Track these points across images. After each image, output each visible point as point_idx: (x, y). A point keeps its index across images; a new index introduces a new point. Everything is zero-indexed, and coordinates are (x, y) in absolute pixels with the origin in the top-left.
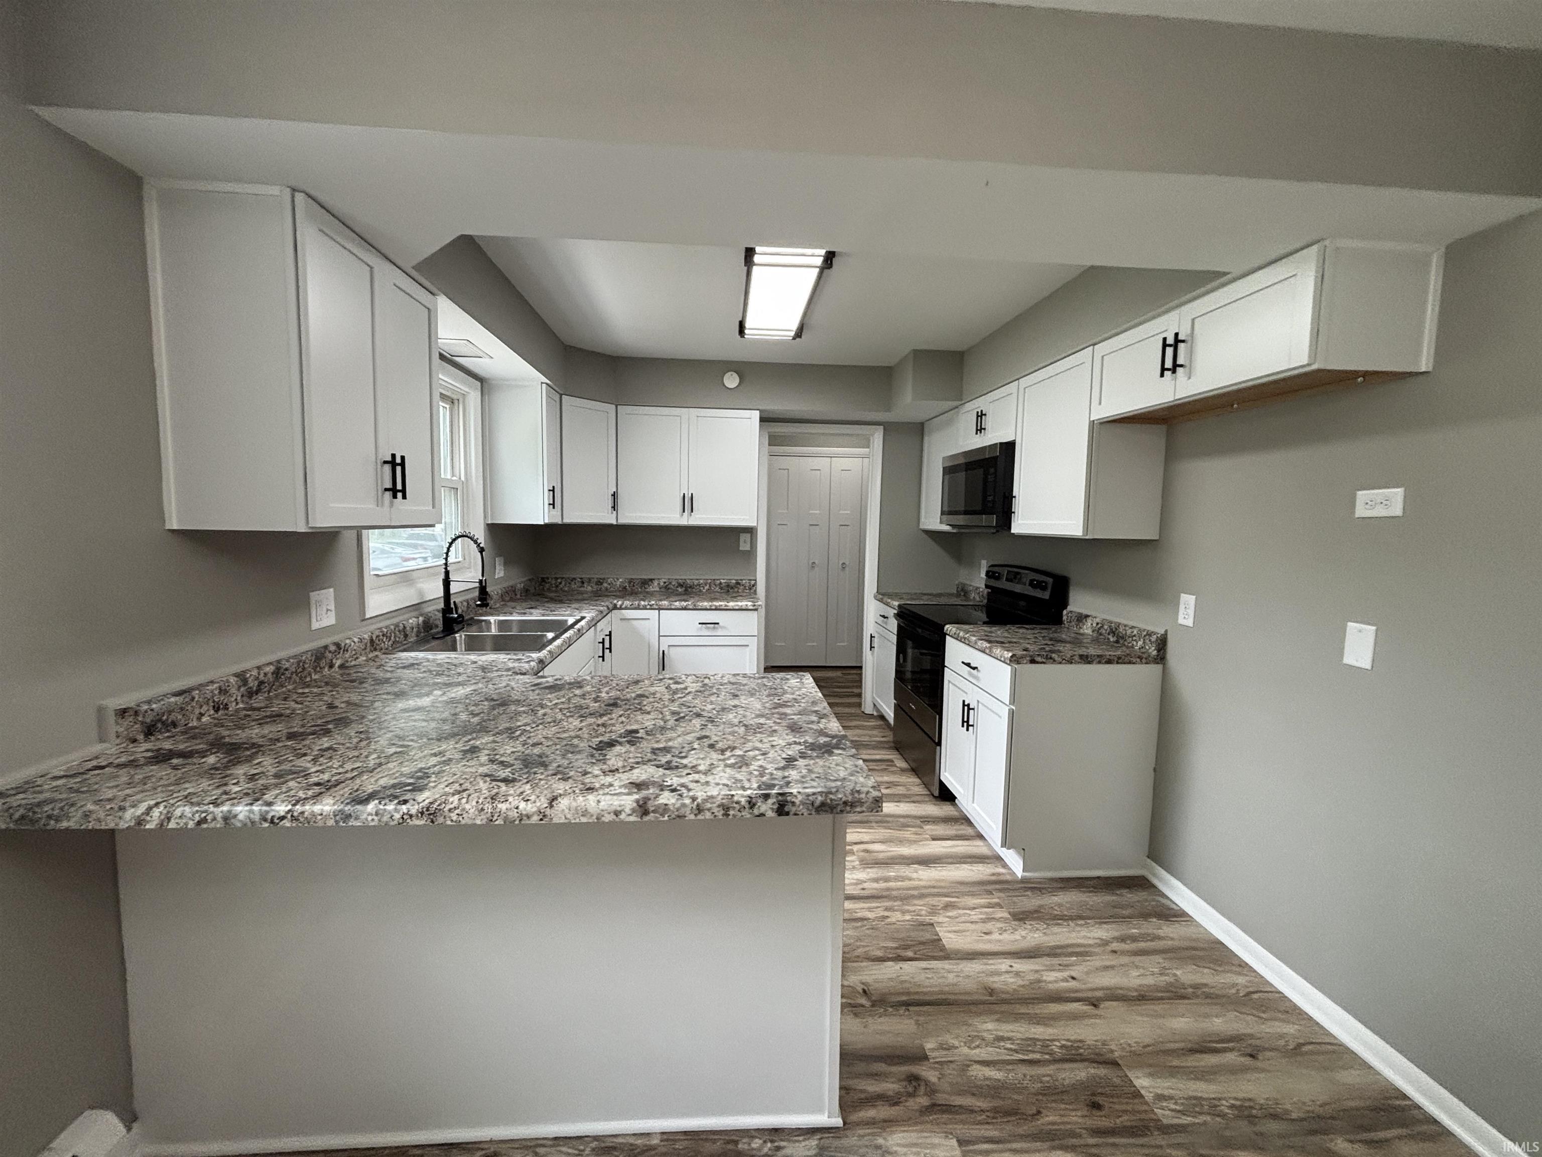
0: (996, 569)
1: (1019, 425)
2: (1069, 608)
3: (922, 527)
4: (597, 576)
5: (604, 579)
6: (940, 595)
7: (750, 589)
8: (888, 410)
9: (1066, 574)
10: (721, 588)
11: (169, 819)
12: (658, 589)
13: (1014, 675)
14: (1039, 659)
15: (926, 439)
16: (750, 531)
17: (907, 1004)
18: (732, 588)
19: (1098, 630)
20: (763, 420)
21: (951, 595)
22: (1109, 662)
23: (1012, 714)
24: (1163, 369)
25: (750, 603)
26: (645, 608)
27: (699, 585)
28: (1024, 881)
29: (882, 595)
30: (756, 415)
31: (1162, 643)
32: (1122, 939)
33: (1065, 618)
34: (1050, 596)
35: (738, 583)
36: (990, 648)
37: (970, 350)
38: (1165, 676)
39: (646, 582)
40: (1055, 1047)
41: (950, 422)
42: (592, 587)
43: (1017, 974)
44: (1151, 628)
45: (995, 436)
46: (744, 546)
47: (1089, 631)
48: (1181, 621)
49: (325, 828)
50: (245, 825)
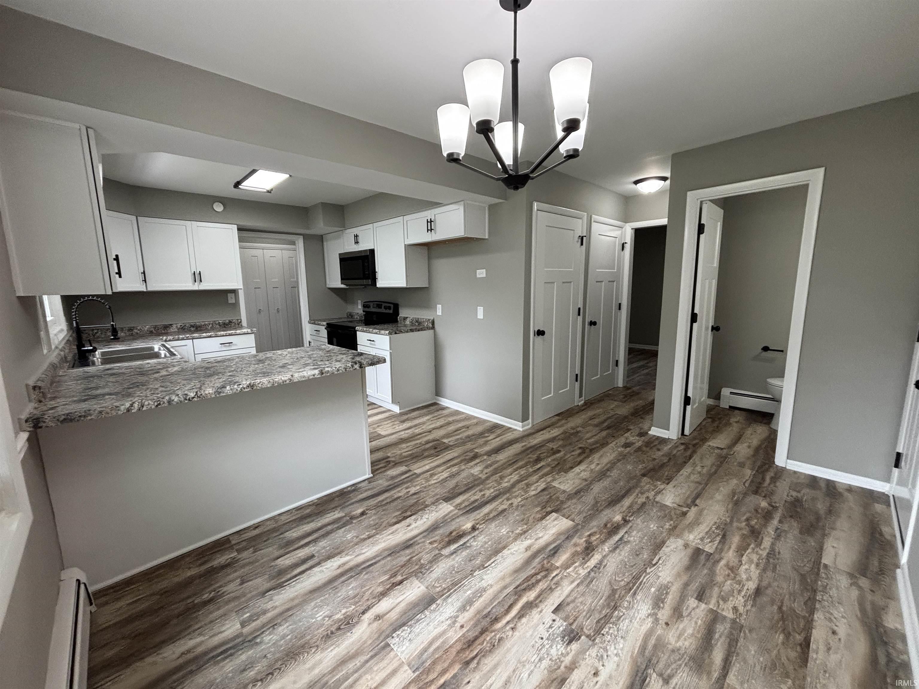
0: (366, 304)
1: (375, 242)
2: (400, 316)
3: (328, 286)
4: (129, 326)
5: (134, 327)
6: (339, 318)
7: (238, 324)
8: (308, 228)
9: (397, 302)
10: (220, 326)
11: (143, 406)
12: (176, 330)
13: (390, 338)
14: (397, 332)
15: (325, 243)
16: (234, 292)
17: (378, 450)
18: (227, 325)
19: (411, 322)
20: (239, 229)
21: (345, 318)
22: (419, 331)
23: (390, 353)
24: (428, 230)
25: (249, 330)
26: (183, 339)
27: (205, 325)
28: (400, 413)
29: (313, 321)
30: (235, 227)
31: (433, 323)
32: (433, 417)
33: (399, 319)
34: (393, 311)
35: (231, 322)
36: (379, 332)
37: (348, 206)
38: (435, 332)
39: (166, 327)
40: (423, 443)
41: (338, 237)
42: (125, 333)
43: (407, 433)
44: (429, 318)
45: (364, 246)
46: (231, 300)
47: (408, 323)
48: (438, 314)
49: (212, 398)
50: (178, 403)
